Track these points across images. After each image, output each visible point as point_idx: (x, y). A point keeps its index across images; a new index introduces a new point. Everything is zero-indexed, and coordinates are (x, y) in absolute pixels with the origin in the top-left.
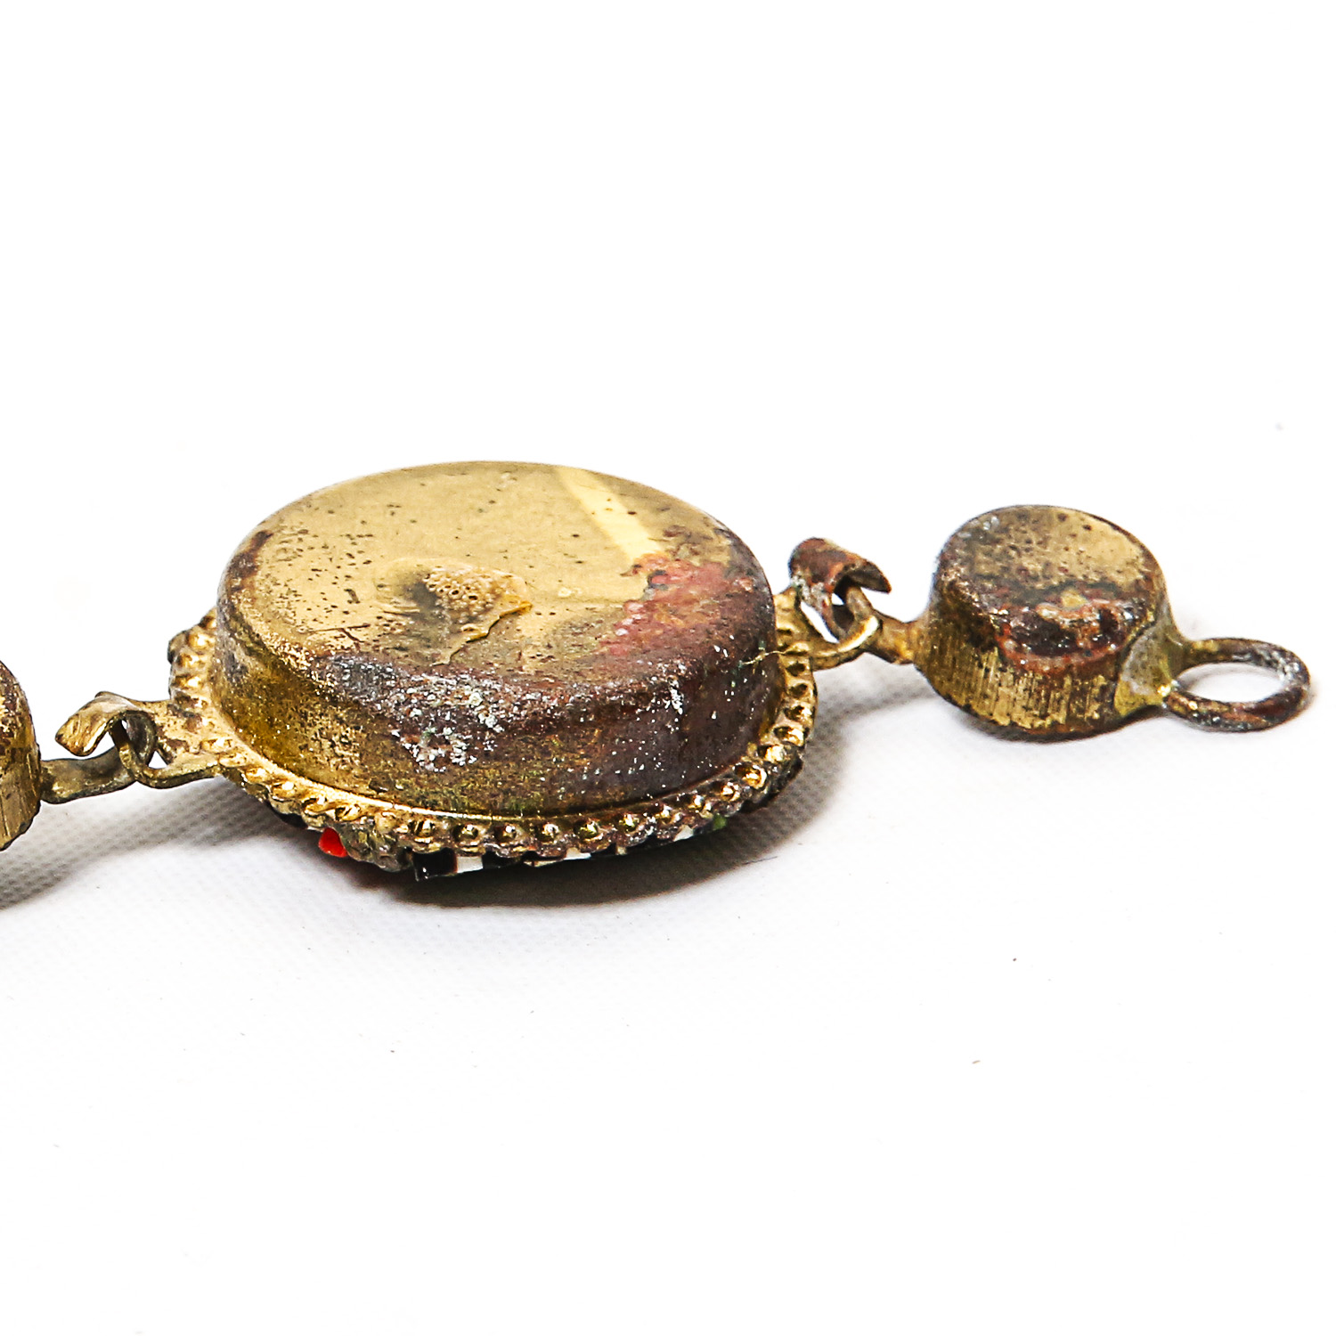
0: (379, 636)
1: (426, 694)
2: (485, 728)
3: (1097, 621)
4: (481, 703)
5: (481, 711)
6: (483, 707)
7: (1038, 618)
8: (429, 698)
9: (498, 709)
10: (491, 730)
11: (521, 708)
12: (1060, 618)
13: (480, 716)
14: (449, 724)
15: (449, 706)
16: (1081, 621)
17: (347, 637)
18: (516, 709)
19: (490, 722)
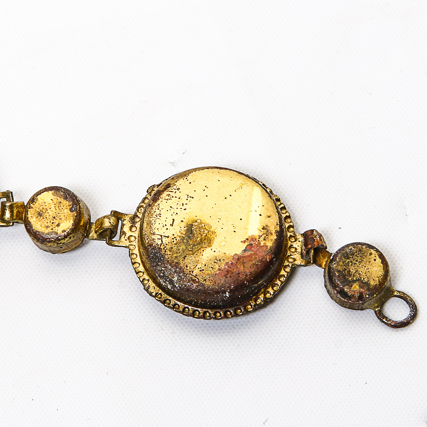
0: (169, 243)
1: (166, 271)
2: (175, 286)
3: (358, 296)
4: (176, 281)
5: (176, 283)
6: (176, 282)
7: (344, 290)
8: (166, 273)
9: (180, 284)
10: (177, 288)
11: (185, 286)
12: (349, 293)
13: (175, 284)
14: (168, 281)
15: (169, 277)
16: (353, 295)
17: (161, 240)
18: (184, 286)
19: (177, 286)
